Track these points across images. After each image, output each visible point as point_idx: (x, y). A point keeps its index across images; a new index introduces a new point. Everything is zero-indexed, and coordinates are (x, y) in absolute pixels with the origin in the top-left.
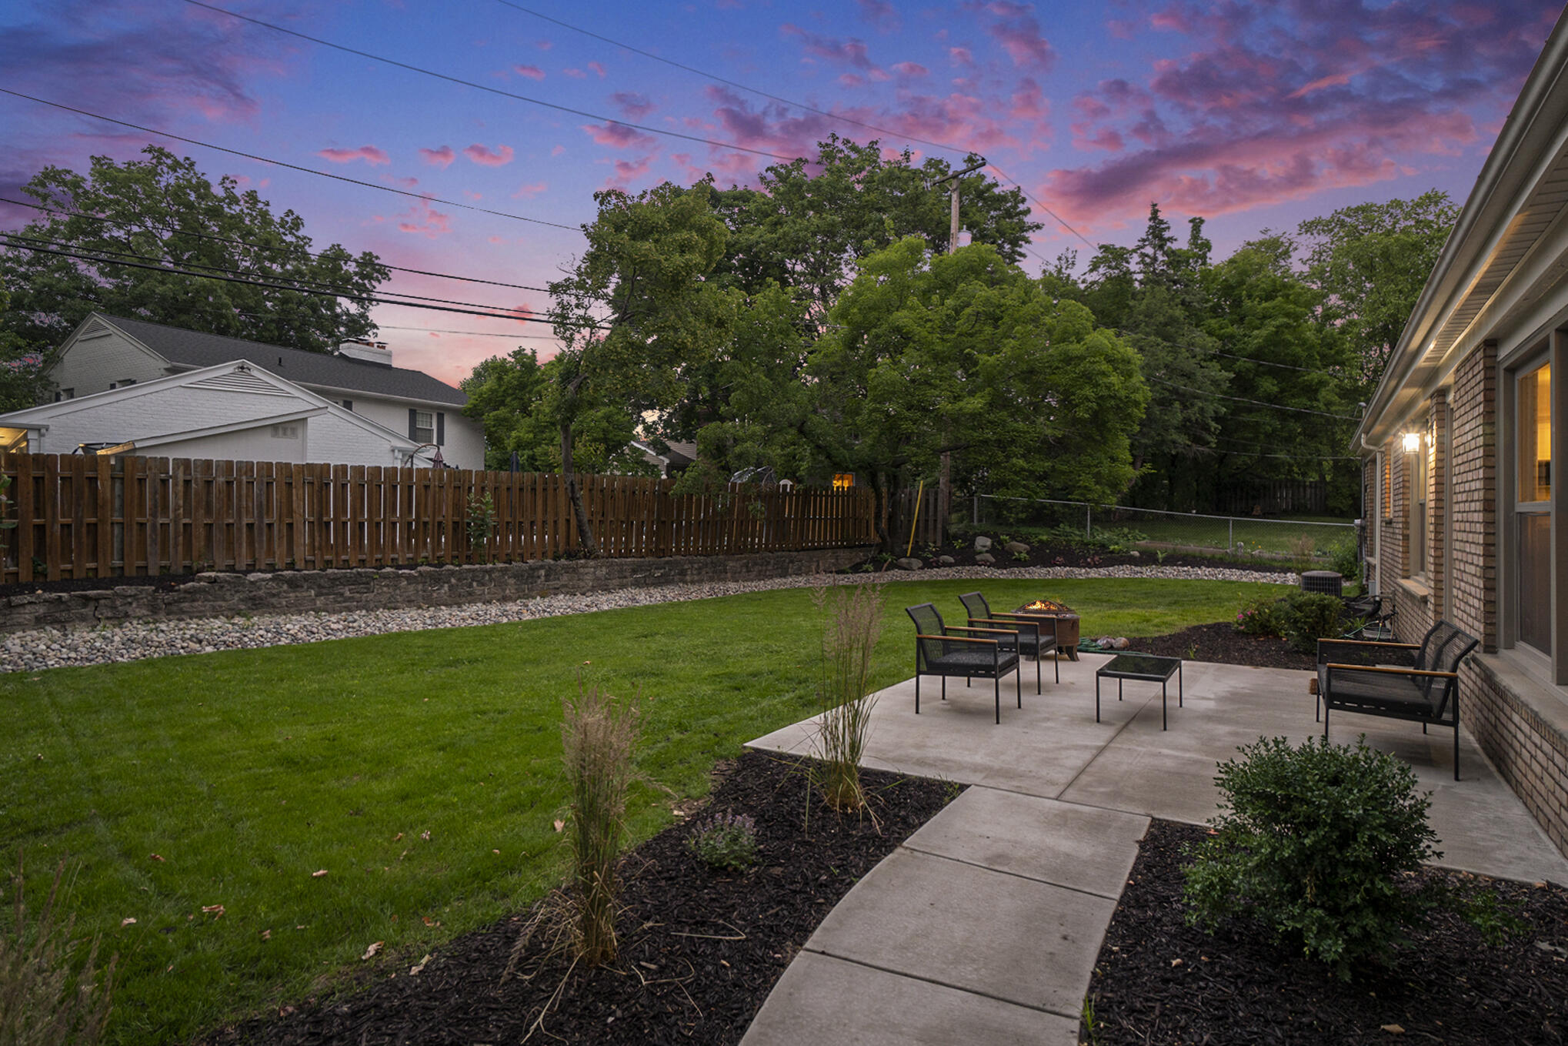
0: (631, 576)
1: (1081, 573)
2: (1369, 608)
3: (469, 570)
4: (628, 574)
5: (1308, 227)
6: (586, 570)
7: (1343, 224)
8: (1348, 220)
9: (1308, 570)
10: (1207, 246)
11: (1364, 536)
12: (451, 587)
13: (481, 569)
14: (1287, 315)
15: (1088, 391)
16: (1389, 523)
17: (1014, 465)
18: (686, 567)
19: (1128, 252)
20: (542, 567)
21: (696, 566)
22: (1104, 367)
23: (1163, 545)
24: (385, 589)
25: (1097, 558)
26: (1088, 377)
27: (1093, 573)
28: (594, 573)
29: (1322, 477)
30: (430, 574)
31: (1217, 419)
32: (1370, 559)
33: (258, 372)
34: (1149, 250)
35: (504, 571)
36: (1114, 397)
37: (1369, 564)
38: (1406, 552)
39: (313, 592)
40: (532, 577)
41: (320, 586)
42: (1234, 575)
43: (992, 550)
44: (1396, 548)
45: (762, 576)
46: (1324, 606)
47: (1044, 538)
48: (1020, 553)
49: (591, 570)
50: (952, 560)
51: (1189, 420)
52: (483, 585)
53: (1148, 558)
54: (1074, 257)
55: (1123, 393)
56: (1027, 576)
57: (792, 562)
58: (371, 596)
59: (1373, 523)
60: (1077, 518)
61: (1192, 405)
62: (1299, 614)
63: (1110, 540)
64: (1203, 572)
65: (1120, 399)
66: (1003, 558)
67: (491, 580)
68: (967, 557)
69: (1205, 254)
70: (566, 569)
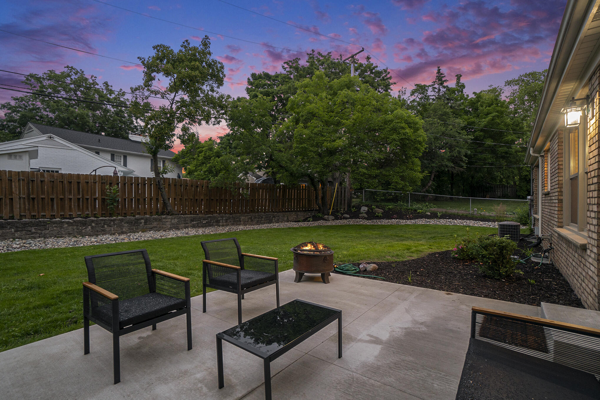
0: (191, 223)
1: (403, 222)
2: (534, 241)
3: (102, 220)
4: (189, 222)
5: (509, 83)
6: (167, 220)
7: (523, 81)
8: (525, 78)
9: (503, 221)
10: (463, 86)
11: (533, 205)
12: (92, 227)
13: (109, 220)
14: (497, 112)
15: (395, 136)
16: (547, 194)
17: (360, 172)
18: (219, 219)
19: (427, 86)
20: (142, 219)
21: (224, 218)
22: (403, 125)
23: (440, 210)
24: (55, 228)
25: (411, 215)
26: (394, 130)
27: (409, 222)
28: (171, 221)
29: (515, 183)
30: (80, 222)
31: (466, 156)
32: (535, 216)
33: (57, 139)
34: (436, 86)
35: (121, 220)
36: (408, 139)
37: (535, 218)
38: (561, 210)
39: (13, 230)
40: (137, 223)
41: (17, 227)
42: (471, 223)
43: (367, 213)
44: (553, 208)
45: (258, 223)
46: (503, 247)
47: (390, 207)
48: (378, 213)
49: (169, 220)
50: (348, 216)
51: (454, 156)
52: (110, 226)
53: (434, 216)
54: (405, 91)
55: (413, 138)
56: (379, 223)
57: (274, 217)
58: (47, 232)
59: (537, 198)
60: (405, 199)
61: (455, 150)
62: (485, 252)
63: (419, 208)
64: (458, 222)
65: (412, 141)
66: (371, 215)
67: (114, 225)
68: (355, 215)
69: (462, 90)
70: (156, 220)
